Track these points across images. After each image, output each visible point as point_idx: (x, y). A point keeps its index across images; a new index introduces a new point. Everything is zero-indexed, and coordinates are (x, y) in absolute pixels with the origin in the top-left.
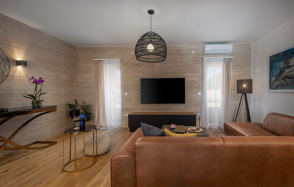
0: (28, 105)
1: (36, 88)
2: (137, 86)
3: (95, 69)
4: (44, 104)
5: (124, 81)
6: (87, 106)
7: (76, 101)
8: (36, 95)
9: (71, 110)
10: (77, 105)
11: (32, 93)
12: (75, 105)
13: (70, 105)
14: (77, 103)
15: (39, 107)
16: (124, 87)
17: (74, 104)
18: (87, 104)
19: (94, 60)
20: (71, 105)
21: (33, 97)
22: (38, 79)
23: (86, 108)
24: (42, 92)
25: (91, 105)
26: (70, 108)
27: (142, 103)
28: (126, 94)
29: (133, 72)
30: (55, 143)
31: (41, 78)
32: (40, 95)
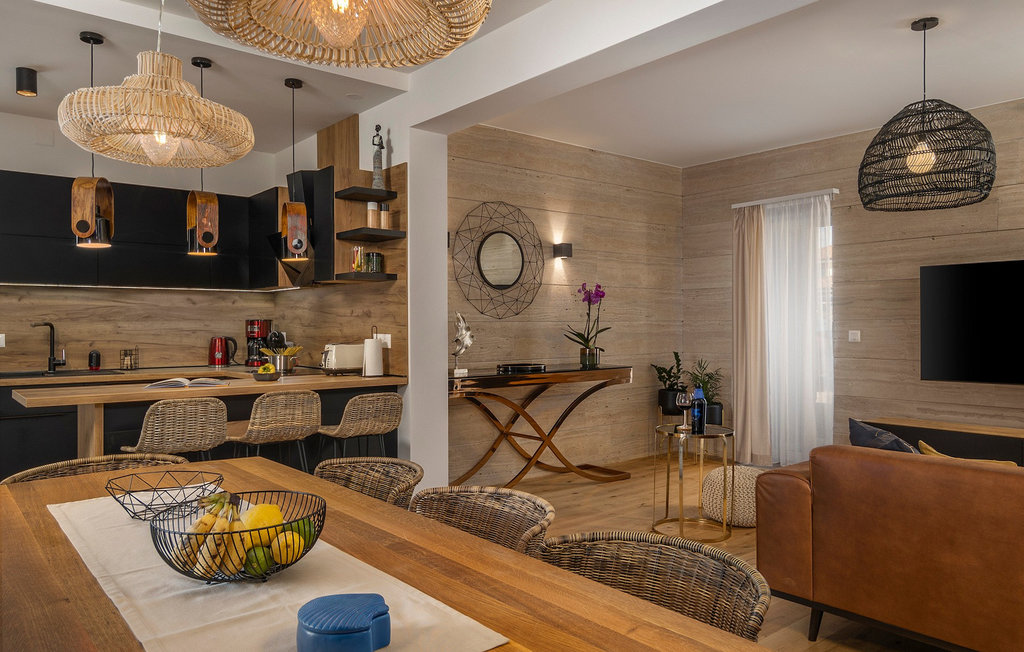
0: (572, 361)
1: (588, 315)
2: (903, 300)
3: (735, 243)
4: (604, 361)
5: (848, 282)
6: (710, 376)
7: (676, 354)
8: (588, 334)
9: (664, 387)
10: (679, 371)
11: (581, 328)
12: (675, 370)
13: (660, 370)
14: (679, 365)
15: (594, 367)
16: (848, 306)
17: (672, 368)
18: (709, 370)
19: (734, 206)
20: (664, 370)
21: (584, 339)
22: (594, 289)
23: (705, 383)
24: (602, 326)
25: (722, 372)
26: (661, 378)
27: (923, 378)
28: (855, 335)
29: (888, 238)
30: (627, 477)
31: (600, 287)
32: (596, 335)
